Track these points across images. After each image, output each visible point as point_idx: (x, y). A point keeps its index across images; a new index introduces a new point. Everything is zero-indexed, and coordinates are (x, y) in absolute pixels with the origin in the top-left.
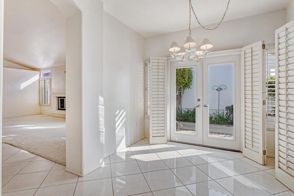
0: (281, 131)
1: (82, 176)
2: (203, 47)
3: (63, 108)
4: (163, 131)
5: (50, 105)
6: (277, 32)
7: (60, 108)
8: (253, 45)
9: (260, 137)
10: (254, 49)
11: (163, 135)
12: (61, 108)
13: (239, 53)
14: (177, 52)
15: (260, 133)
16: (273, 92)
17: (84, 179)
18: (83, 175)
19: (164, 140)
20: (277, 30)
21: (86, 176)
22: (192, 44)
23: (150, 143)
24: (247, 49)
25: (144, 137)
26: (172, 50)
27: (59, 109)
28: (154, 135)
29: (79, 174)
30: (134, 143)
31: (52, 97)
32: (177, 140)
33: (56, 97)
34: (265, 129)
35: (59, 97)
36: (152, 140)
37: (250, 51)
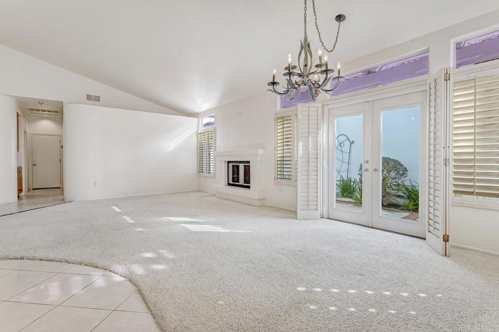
3: (236, 183)
5: (214, 177)
7: (231, 182)
12: (234, 183)
27: (229, 184)
31: (218, 163)
33: (225, 161)
35: (229, 162)
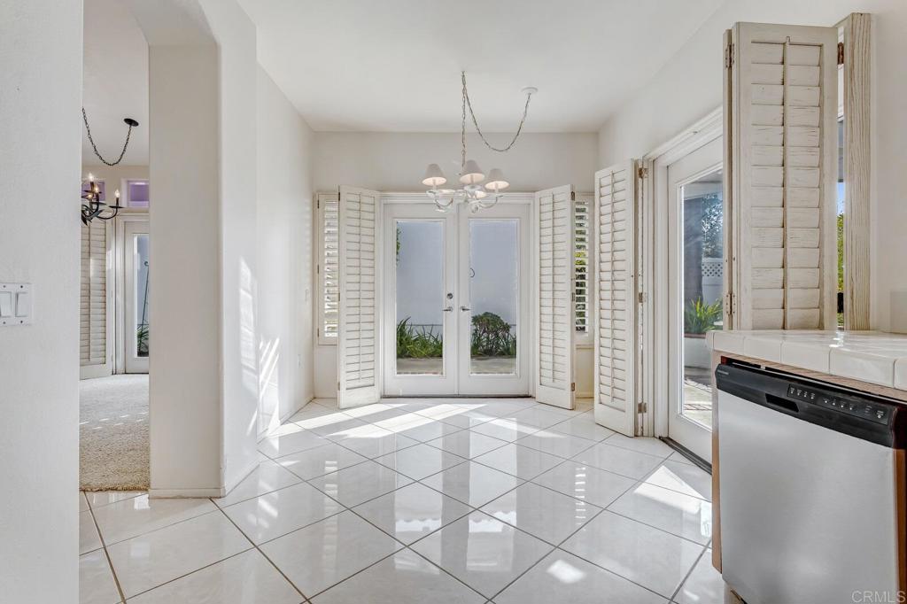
0: (604, 351)
1: (222, 495)
2: (491, 185)
4: (370, 373)
6: (598, 175)
8: (557, 190)
9: (567, 361)
10: (558, 198)
11: (371, 383)
13: (528, 201)
14: (439, 187)
15: (567, 352)
16: (582, 286)
17: (228, 500)
18: (225, 491)
19: (374, 393)
20: (598, 172)
21: (233, 492)
22: (478, 177)
23: (342, 406)
24: (545, 196)
25: (312, 397)
26: (428, 181)
28: (352, 384)
29: (211, 492)
30: (296, 413)
32: (401, 394)
34: (575, 348)
36: (345, 397)
37: (550, 200)
